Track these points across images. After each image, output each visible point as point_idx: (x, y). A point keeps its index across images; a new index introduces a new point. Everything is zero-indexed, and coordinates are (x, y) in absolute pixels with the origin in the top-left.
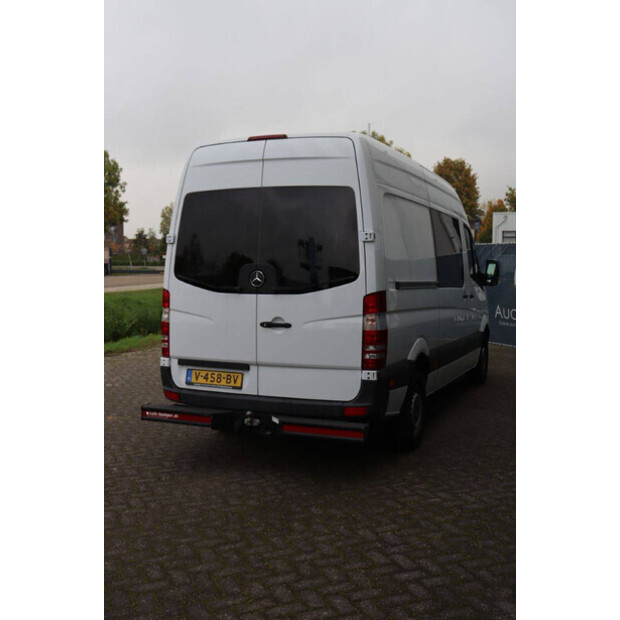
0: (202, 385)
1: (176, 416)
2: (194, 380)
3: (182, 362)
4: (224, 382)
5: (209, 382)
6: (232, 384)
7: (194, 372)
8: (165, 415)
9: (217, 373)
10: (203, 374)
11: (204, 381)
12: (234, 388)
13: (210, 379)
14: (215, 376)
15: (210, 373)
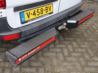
0: (33, 20)
1: (38, 48)
2: (27, 19)
3: (16, 9)
4: (44, 13)
5: (37, 16)
6: (49, 12)
7: (25, 13)
8: (32, 52)
9: (40, 9)
10: (32, 12)
11: (34, 17)
12: (50, 14)
13: (37, 14)
14: (39, 11)
15: (36, 10)
